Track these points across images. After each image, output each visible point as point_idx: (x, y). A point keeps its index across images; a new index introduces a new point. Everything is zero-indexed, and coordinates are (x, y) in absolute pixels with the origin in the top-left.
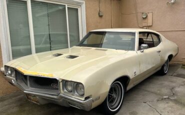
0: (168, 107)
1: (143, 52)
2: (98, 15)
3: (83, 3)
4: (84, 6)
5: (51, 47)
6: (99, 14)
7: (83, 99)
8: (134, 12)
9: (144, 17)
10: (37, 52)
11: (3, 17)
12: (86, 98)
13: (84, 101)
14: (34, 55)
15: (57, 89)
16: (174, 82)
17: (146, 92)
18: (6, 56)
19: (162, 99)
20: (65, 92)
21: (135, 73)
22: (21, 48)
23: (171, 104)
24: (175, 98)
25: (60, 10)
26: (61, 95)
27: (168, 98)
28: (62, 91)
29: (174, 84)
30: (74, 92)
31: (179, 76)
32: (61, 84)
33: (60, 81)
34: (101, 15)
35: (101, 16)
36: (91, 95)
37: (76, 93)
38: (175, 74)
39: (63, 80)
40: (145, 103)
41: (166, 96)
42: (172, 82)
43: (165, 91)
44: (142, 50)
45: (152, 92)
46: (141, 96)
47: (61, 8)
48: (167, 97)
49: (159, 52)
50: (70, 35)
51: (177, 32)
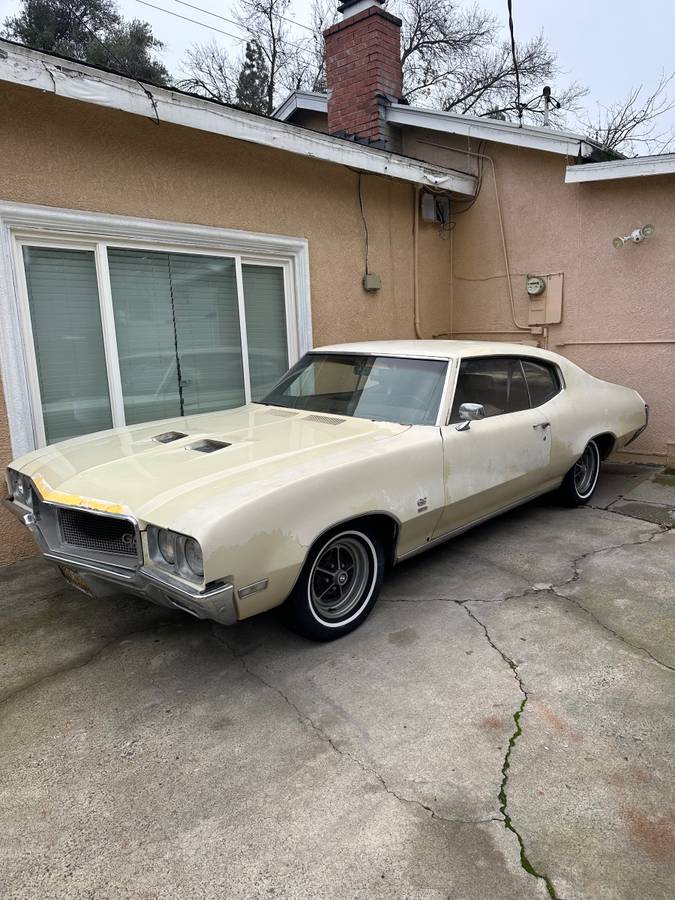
0: (533, 621)
1: (466, 428)
2: (359, 289)
3: (302, 247)
4: (304, 258)
5: (182, 402)
6: (364, 282)
7: (201, 588)
8: (500, 273)
9: (534, 290)
10: (129, 422)
11: (11, 308)
12: (211, 586)
13: (202, 593)
14: (121, 428)
15: (134, 551)
16: (602, 534)
17: (479, 567)
18: (22, 434)
19: (526, 594)
20: (159, 563)
21: (422, 502)
22: (78, 406)
23: (550, 610)
24: (577, 590)
25: (215, 275)
26: (144, 570)
27: (550, 591)
28: (147, 559)
29: (595, 543)
30: (180, 564)
31: (632, 511)
32: (145, 536)
33: (142, 527)
34: (370, 286)
35: (372, 292)
36: (231, 577)
37: (185, 569)
38: (621, 504)
39: (149, 527)
40: (459, 602)
41: (546, 582)
42: (594, 532)
43: (552, 564)
44: (464, 424)
45: (502, 569)
46: (456, 579)
47: (217, 268)
48: (547, 586)
49: (545, 426)
50: (250, 357)
51: (652, 348)
